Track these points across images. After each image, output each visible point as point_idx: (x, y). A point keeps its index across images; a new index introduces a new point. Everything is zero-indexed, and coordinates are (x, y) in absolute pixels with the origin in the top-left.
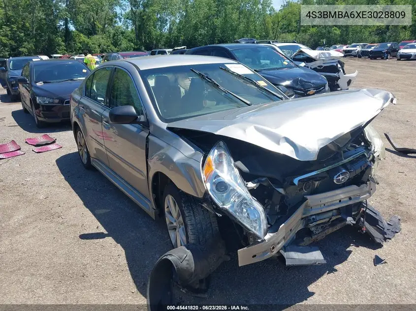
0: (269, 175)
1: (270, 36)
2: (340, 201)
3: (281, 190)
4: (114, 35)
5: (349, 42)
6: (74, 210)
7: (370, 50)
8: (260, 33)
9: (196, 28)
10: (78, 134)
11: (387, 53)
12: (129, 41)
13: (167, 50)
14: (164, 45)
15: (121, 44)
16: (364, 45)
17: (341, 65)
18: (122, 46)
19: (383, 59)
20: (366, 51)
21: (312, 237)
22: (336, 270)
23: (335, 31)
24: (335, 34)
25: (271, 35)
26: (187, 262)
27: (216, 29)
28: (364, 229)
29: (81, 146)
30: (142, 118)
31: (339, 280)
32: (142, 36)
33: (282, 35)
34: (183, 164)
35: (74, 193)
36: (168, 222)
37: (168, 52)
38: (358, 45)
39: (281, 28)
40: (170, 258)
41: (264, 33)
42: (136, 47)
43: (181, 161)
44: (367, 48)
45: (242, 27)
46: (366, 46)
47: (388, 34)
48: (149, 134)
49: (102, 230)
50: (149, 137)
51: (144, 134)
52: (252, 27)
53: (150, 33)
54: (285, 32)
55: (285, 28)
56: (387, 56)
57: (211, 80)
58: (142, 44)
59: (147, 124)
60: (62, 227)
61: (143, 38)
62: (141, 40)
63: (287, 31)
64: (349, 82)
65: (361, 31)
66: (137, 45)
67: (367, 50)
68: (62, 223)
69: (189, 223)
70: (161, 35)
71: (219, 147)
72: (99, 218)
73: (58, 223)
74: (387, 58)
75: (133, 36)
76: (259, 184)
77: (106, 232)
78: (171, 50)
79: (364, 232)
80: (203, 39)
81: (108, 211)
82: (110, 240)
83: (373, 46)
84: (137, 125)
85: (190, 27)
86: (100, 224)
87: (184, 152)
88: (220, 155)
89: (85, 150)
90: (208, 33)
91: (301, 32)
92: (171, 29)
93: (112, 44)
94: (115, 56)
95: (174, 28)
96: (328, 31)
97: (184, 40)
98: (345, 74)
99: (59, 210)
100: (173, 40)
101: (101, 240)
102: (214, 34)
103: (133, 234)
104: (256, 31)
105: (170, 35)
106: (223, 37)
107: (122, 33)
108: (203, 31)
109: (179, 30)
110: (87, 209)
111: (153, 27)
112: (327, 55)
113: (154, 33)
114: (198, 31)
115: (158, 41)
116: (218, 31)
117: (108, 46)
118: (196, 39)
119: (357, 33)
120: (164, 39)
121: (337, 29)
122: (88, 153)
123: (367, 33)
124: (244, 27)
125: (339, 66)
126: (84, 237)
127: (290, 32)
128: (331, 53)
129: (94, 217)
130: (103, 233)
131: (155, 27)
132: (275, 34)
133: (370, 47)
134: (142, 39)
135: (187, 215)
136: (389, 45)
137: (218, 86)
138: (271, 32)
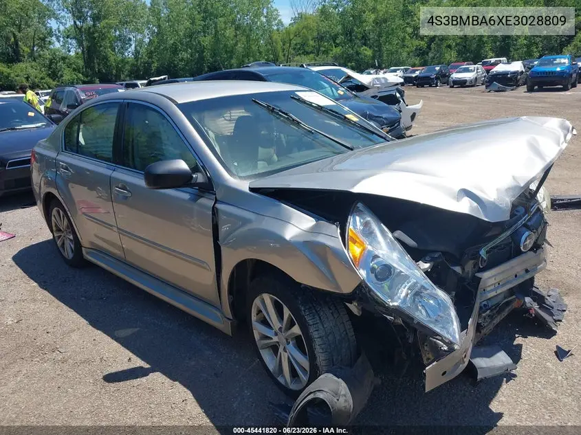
0: (442, 248)
1: (280, 60)
2: (516, 276)
3: (458, 269)
4: (51, 63)
5: (384, 66)
6: (74, 336)
7: (414, 75)
8: (266, 55)
9: (175, 51)
10: (54, 212)
11: (437, 78)
12: (74, 70)
13: (139, 82)
14: (130, 76)
15: (62, 76)
16: (406, 70)
17: (400, 94)
18: (64, 78)
19: (431, 86)
20: (409, 77)
21: (480, 332)
22: (515, 376)
23: (366, 52)
24: (366, 56)
25: (282, 58)
26: (344, 398)
27: (203, 52)
28: (532, 312)
29: (59, 230)
30: (199, 178)
31: (526, 389)
32: (94, 63)
33: (296, 58)
34: (307, 244)
35: (65, 308)
36: (257, 337)
37: (141, 84)
38: (399, 70)
39: (294, 49)
40: (321, 396)
41: (272, 56)
42: (86, 79)
43: (301, 240)
44: (411, 73)
45: (240, 47)
46: (409, 71)
47: (431, 55)
48: (216, 201)
49: (138, 362)
50: (218, 206)
51: (207, 202)
52: (254, 48)
53: (106, 58)
54: (300, 54)
55: (299, 49)
56: (437, 83)
57: (286, 114)
58: (95, 74)
59: (209, 187)
60: (66, 367)
61: (97, 66)
62: (92, 69)
63: (303, 53)
64: (413, 117)
65: (397, 51)
66: (87, 77)
67: (410, 75)
68: (64, 361)
69: (315, 335)
70: (122, 61)
71: (360, 213)
72: (126, 343)
73: (55, 362)
74: (437, 86)
75: (81, 63)
76: (432, 263)
77: (147, 366)
78: (146, 82)
79: (534, 315)
80: (186, 65)
81: (136, 330)
82: (158, 378)
83: (417, 70)
84: (189, 189)
85: (166, 49)
86: (131, 354)
87: (299, 224)
88: (366, 224)
89: (71, 237)
90: (191, 56)
91: (320, 53)
92: (137, 52)
93: (49, 75)
94: (71, 91)
95: (143, 51)
96: (357, 52)
97: (158, 68)
98: (407, 106)
99: (49, 339)
100: (141, 68)
101: (144, 379)
102: (202, 58)
103: (193, 363)
104: (260, 53)
105: (137, 61)
106: (215, 62)
107: (64, 59)
108: (185, 55)
109: (150, 54)
110: (99, 332)
111: (109, 50)
112: (383, 81)
113: (112, 59)
114: (178, 54)
115: (119, 70)
116: (207, 54)
117: (42, 79)
118: (175, 66)
119: (392, 54)
120: (128, 67)
121: (368, 49)
122: (76, 241)
123: (405, 54)
124: (244, 48)
125: (398, 95)
126: (111, 378)
127: (307, 53)
128: (388, 78)
129: (115, 343)
130: (141, 368)
131: (114, 50)
132: (286, 58)
133: (414, 71)
134: (94, 67)
135: (312, 323)
136: (437, 68)
137: (299, 123)
138: (281, 54)
